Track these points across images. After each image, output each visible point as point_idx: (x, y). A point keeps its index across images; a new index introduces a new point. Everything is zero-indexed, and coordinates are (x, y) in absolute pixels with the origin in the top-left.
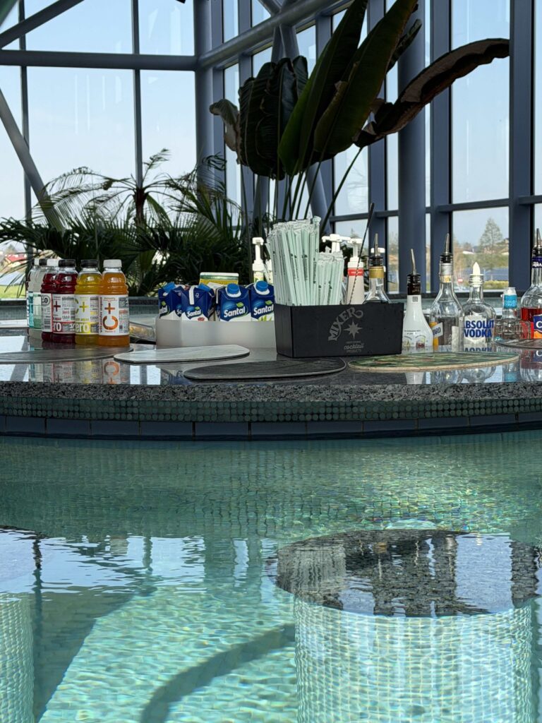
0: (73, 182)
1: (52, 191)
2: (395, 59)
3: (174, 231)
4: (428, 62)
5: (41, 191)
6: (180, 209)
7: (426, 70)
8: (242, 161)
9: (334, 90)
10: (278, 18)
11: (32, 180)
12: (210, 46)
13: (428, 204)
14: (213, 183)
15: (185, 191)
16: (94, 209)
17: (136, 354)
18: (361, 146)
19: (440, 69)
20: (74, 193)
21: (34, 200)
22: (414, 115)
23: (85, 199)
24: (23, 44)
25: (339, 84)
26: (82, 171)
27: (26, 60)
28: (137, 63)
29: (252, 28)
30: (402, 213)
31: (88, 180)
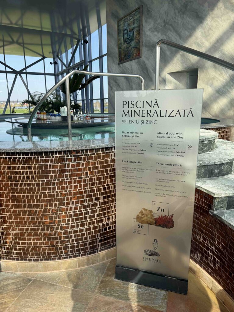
0: (36, 93)
1: (32, 95)
2: (84, 77)
3: (52, 101)
4: (89, 78)
5: (31, 95)
6: (53, 98)
7: (88, 79)
8: (62, 91)
9: (75, 82)
10: (67, 69)
11: (29, 93)
12: (57, 72)
13: (90, 99)
14: (58, 94)
15: (54, 95)
16: (39, 98)
17: (48, 120)
18: (80, 90)
19: (90, 79)
20: (36, 95)
21: (30, 96)
22: (87, 86)
23: (38, 96)
24: (26, 71)
25: (76, 81)
26: (37, 92)
27: (27, 73)
28: (45, 74)
29: (63, 70)
30: (86, 100)
31: (38, 93)
